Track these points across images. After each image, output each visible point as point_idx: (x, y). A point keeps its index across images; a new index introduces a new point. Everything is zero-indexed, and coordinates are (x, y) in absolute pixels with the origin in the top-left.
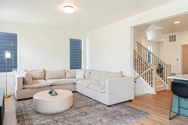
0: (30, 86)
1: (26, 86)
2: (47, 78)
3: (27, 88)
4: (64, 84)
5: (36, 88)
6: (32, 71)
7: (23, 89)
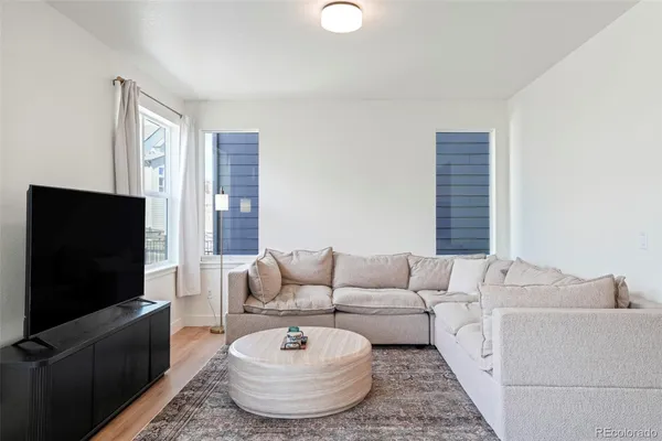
0: (266, 307)
1: (254, 304)
2: (337, 281)
3: (255, 310)
4: (387, 311)
5: (283, 315)
6: (292, 254)
7: (246, 312)
